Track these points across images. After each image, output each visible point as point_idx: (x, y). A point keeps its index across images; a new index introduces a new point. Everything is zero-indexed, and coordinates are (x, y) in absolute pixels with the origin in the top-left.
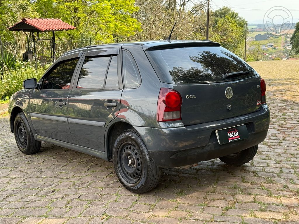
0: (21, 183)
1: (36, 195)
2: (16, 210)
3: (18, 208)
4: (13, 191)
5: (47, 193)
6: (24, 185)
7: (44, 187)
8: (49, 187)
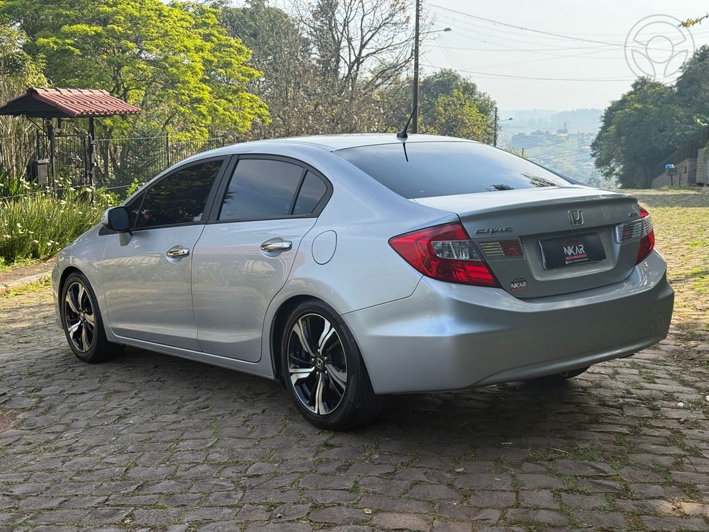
0: (132, 398)
1: (176, 413)
2: (151, 435)
3: (154, 432)
4: (127, 409)
5: (195, 410)
6: (141, 401)
7: (184, 402)
8: (195, 402)
